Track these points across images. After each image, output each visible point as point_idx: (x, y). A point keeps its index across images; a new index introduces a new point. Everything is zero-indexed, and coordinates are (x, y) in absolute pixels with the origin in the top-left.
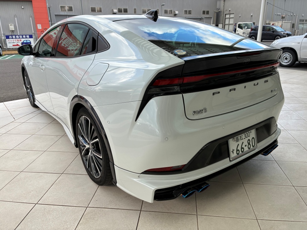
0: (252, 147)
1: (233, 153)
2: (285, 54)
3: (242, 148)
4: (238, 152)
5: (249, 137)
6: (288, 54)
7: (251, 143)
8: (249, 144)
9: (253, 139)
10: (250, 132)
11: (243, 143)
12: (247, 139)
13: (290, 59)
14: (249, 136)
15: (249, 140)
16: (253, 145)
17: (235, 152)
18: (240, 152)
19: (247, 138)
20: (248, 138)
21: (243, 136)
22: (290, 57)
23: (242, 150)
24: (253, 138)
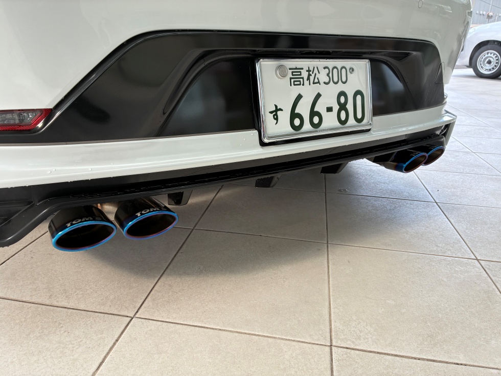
0: (352, 121)
1: (276, 119)
2: (488, 53)
3: (313, 113)
4: (297, 122)
5: (344, 83)
6: (493, 54)
7: (350, 107)
8: (343, 107)
9: (359, 98)
11: (319, 96)
12: (336, 89)
13: (497, 63)
14: (344, 79)
15: (342, 94)
16: (359, 116)
17: (285, 116)
18: (307, 126)
19: (335, 83)
20: (342, 87)
21: (322, 73)
22: (497, 58)
23: (316, 120)
24: (358, 93)
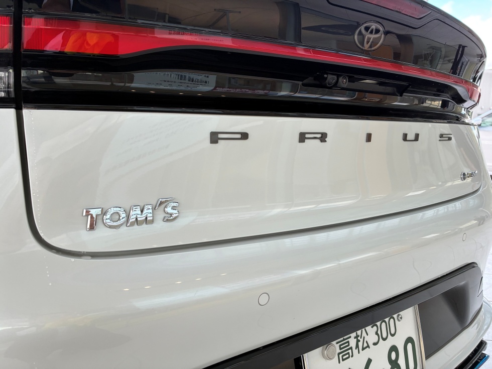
5: (393, 335)
8: (394, 364)
9: (410, 346)
10: (395, 316)
12: (385, 346)
15: (394, 348)
16: (412, 367)
19: (384, 339)
20: (391, 341)
21: (370, 334)
24: (410, 340)
